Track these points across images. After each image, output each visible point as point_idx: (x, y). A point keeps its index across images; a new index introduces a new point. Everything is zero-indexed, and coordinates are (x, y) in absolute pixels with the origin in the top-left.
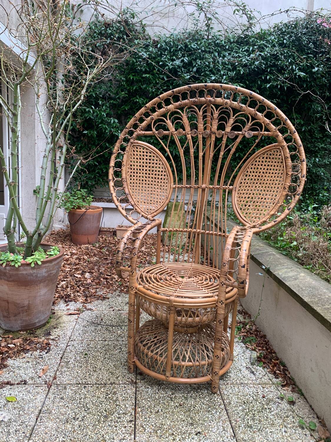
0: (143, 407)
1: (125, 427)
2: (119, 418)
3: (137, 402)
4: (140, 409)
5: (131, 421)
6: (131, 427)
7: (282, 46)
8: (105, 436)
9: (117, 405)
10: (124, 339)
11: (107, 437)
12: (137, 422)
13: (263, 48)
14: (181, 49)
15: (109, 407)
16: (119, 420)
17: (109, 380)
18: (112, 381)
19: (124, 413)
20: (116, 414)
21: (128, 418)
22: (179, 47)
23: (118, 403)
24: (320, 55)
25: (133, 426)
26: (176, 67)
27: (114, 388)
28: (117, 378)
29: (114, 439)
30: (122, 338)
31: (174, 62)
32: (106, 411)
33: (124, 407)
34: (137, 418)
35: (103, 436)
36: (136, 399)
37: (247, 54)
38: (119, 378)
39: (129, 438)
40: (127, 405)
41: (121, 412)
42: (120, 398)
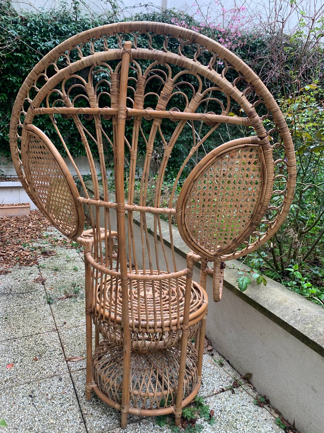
0: (68, 343)
1: (58, 358)
2: (51, 354)
3: (62, 341)
4: (65, 346)
5: (61, 354)
6: (62, 357)
8: (43, 367)
9: (46, 347)
10: (36, 301)
11: (46, 367)
12: (66, 354)
14: (51, 30)
15: (40, 349)
16: (51, 355)
17: (34, 332)
18: (36, 332)
19: (54, 350)
20: (47, 352)
21: (58, 352)
22: (50, 28)
23: (47, 345)
24: (175, 47)
25: (64, 356)
26: (49, 48)
27: (40, 337)
28: (40, 329)
29: (51, 367)
30: (35, 301)
31: (46, 43)
32: (38, 352)
33: (52, 346)
34: (65, 351)
35: (42, 367)
36: (60, 340)
38: (42, 329)
39: (63, 364)
40: (55, 345)
41: (51, 350)
42: (48, 342)
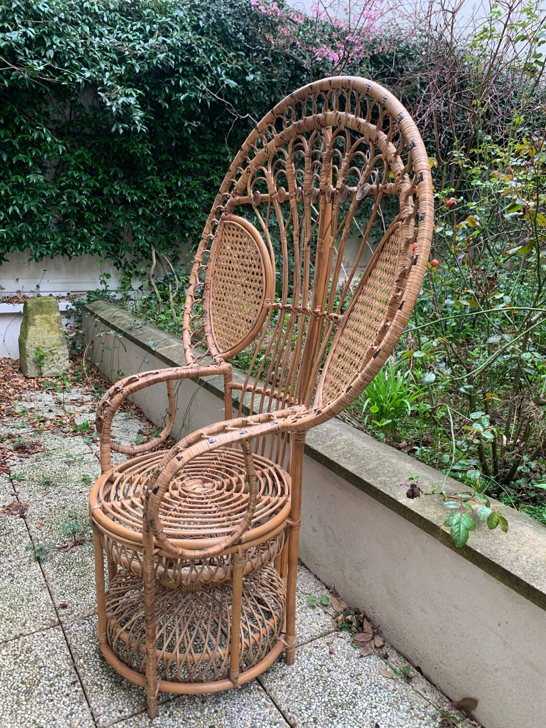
0: (86, 655)
1: (68, 695)
2: (51, 685)
3: (74, 651)
4: (81, 661)
5: (74, 683)
6: (76, 691)
7: (197, 31)
8: (38, 721)
9: (40, 668)
10: (11, 558)
11: (43, 721)
12: (84, 682)
13: (167, 29)
14: (17, 10)
15: (27, 675)
16: (52, 689)
17: (11, 633)
18: (15, 632)
19: (57, 676)
20: (43, 681)
21: (68, 681)
22: (14, 6)
23: (41, 664)
24: (255, 54)
25: (80, 689)
26: (13, 44)
27: (24, 643)
28: (24, 625)
29: (54, 720)
30: (7, 556)
31: (8, 34)
32: (23, 683)
33: (53, 666)
34: (81, 675)
35: (35, 722)
36: (69, 647)
37: (141, 36)
38: (28, 625)
39: (80, 709)
40: (58, 662)
41: (51, 675)
42: (42, 655)
